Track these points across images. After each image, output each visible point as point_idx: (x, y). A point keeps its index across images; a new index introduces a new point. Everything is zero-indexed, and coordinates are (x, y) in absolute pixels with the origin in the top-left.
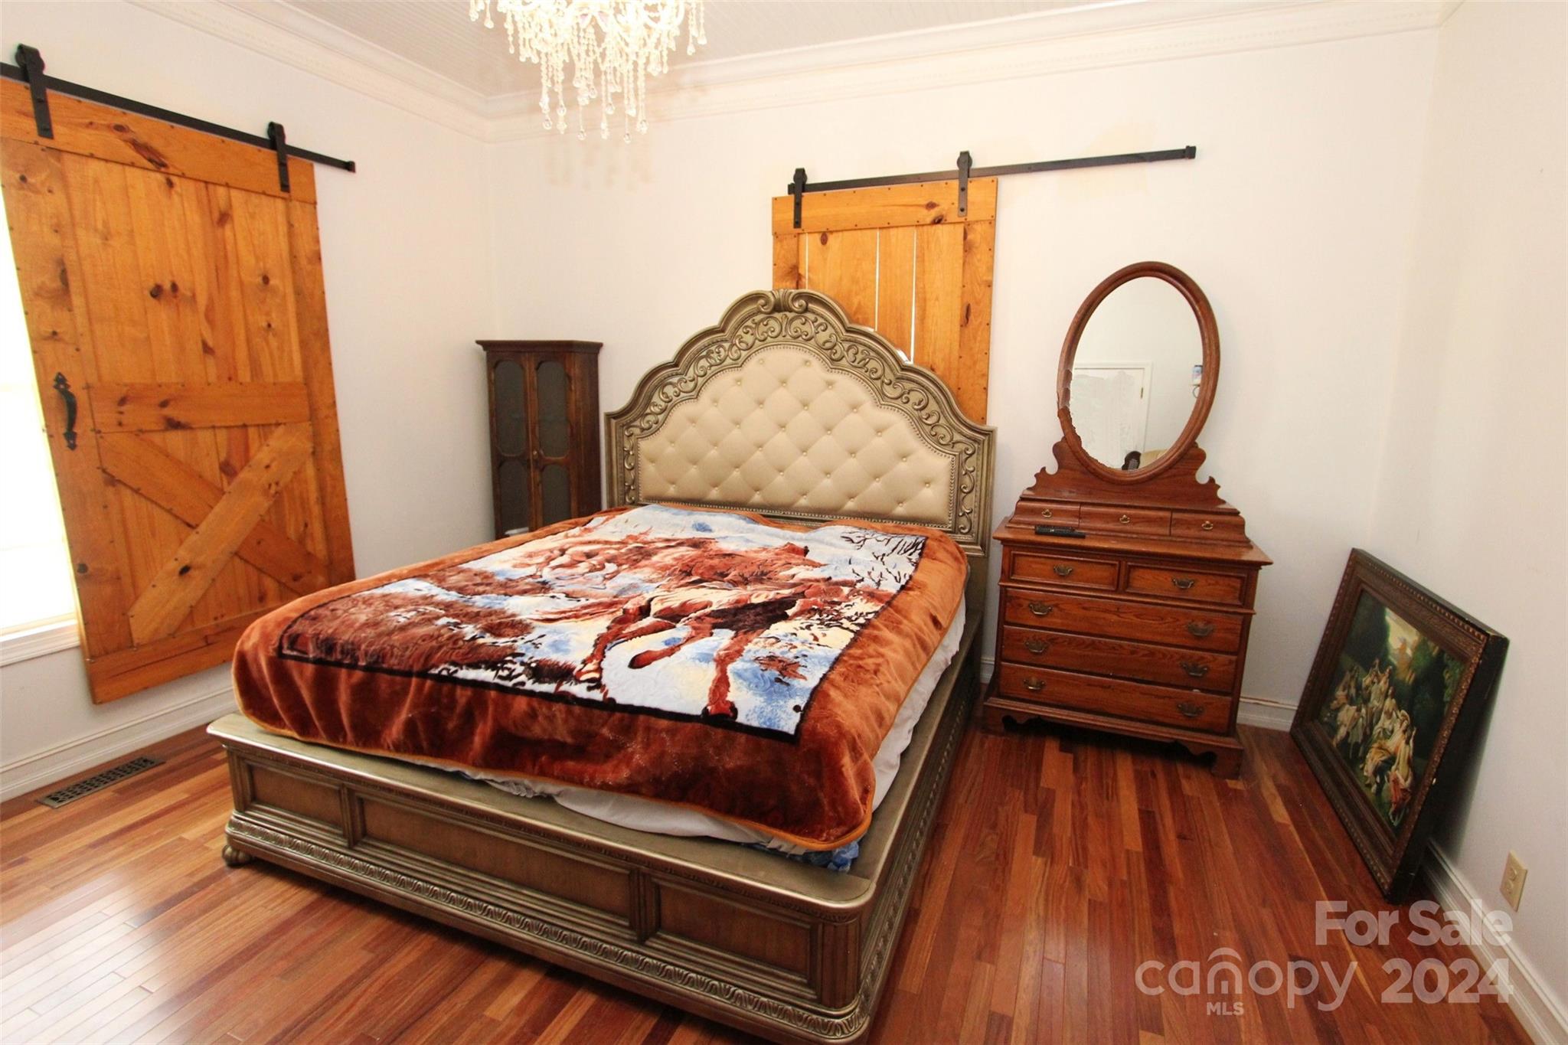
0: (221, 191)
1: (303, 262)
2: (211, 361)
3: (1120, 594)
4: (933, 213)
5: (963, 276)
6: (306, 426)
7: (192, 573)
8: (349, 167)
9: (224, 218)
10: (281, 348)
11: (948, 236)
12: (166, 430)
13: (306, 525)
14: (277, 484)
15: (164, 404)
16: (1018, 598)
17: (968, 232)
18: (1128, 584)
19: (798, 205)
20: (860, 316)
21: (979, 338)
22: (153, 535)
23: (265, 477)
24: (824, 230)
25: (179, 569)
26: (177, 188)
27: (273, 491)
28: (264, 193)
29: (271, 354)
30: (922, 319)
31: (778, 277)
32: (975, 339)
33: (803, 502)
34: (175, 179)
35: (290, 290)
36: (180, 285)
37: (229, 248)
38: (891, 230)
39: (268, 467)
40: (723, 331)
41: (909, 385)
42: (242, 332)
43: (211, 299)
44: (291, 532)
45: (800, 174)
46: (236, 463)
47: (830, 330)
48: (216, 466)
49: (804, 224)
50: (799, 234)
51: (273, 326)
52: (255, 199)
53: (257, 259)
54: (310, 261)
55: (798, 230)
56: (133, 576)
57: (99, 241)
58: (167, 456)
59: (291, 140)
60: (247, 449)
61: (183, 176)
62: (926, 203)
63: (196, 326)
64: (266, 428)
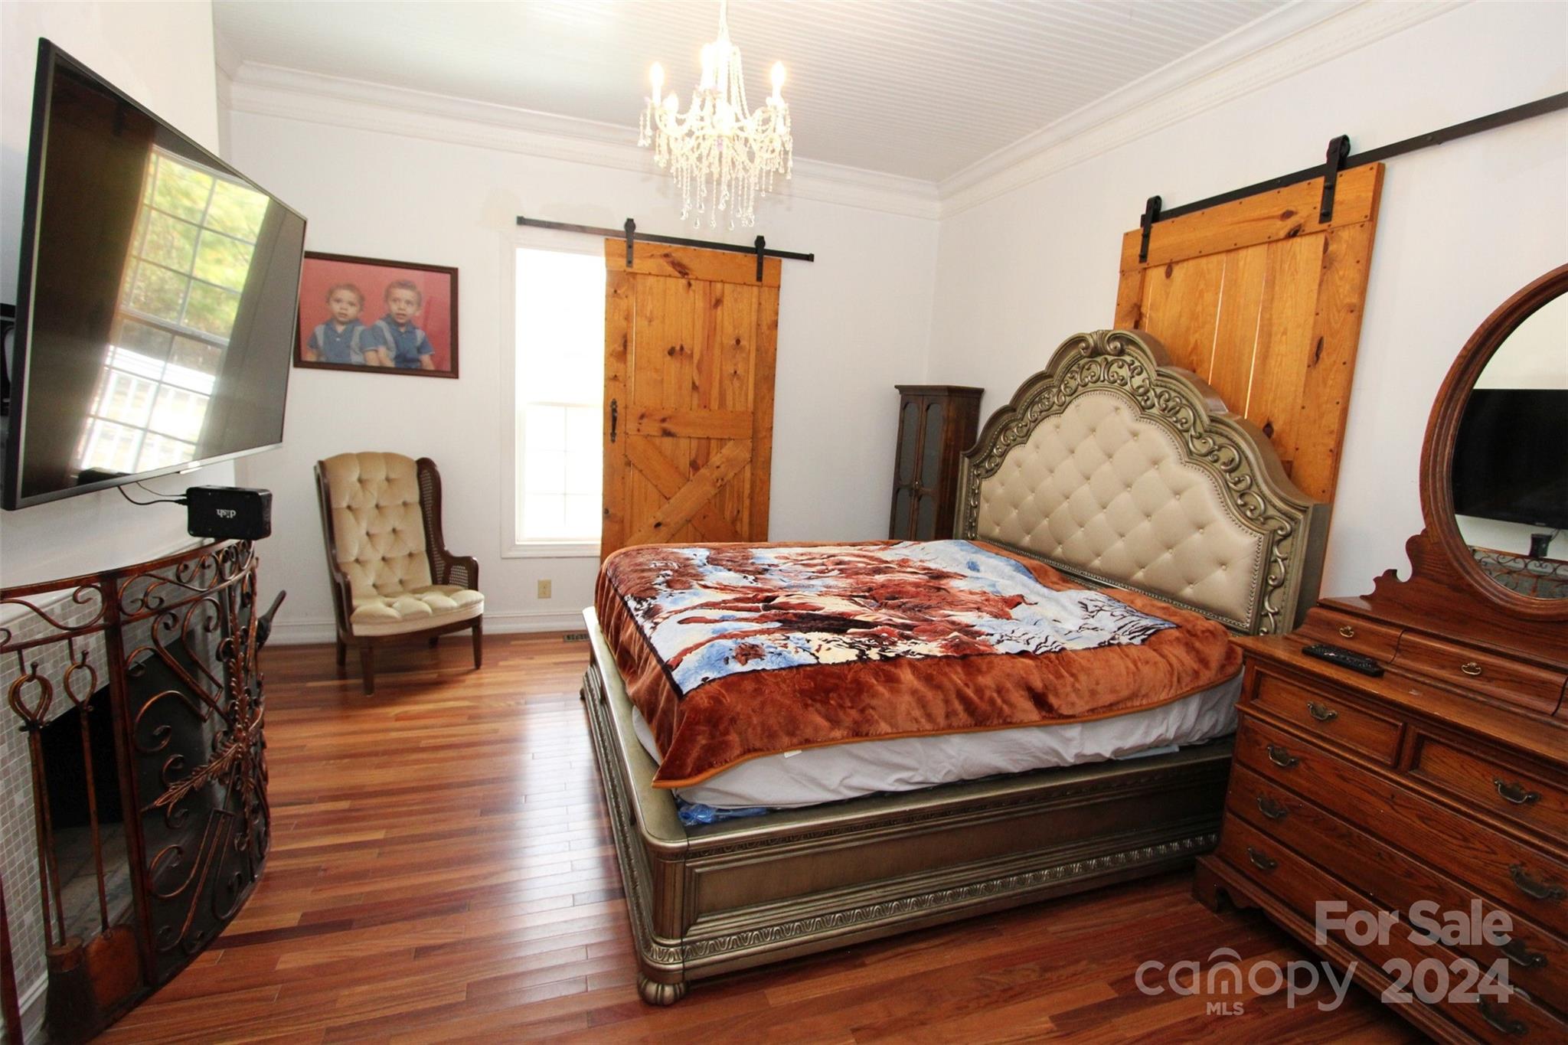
0: (719, 286)
1: (764, 328)
2: (696, 395)
3: (1400, 774)
4: (1291, 223)
5: (1318, 299)
6: (749, 443)
7: (662, 528)
8: (809, 258)
9: (718, 302)
10: (741, 388)
11: (1308, 249)
12: (662, 436)
13: (738, 512)
14: (722, 480)
15: (663, 420)
16: (1256, 733)
17: (1330, 242)
18: (1415, 764)
19: (1146, 236)
20: (1195, 358)
21: (1330, 382)
22: (646, 499)
23: (716, 474)
24: (1168, 261)
25: (654, 524)
26: (693, 287)
27: (718, 484)
28: (745, 284)
29: (734, 393)
30: (1264, 357)
31: (1120, 318)
32: (1325, 384)
33: (1097, 563)
34: (692, 282)
35: (753, 348)
36: (685, 347)
37: (718, 321)
38: (1240, 251)
39: (718, 467)
40: (1050, 376)
41: (1221, 440)
42: (718, 377)
43: (702, 355)
44: (728, 514)
45: (1155, 203)
46: (700, 462)
47: (1144, 375)
48: (688, 463)
49: (1149, 258)
50: (1145, 269)
51: (738, 372)
52: (739, 288)
53: (735, 328)
54: (769, 328)
55: (1144, 265)
56: (631, 522)
57: (646, 323)
58: (660, 452)
59: (769, 245)
60: (708, 454)
61: (697, 279)
62: (1281, 212)
63: (690, 372)
64: (722, 441)
